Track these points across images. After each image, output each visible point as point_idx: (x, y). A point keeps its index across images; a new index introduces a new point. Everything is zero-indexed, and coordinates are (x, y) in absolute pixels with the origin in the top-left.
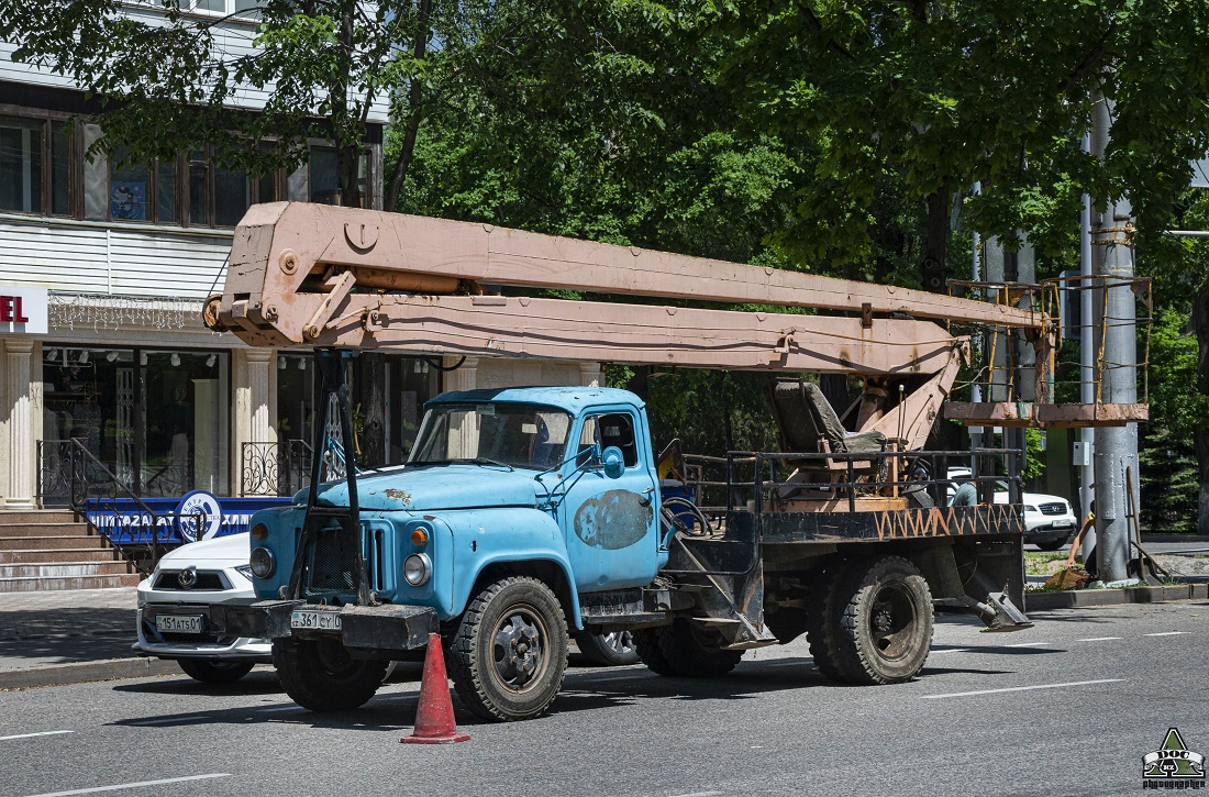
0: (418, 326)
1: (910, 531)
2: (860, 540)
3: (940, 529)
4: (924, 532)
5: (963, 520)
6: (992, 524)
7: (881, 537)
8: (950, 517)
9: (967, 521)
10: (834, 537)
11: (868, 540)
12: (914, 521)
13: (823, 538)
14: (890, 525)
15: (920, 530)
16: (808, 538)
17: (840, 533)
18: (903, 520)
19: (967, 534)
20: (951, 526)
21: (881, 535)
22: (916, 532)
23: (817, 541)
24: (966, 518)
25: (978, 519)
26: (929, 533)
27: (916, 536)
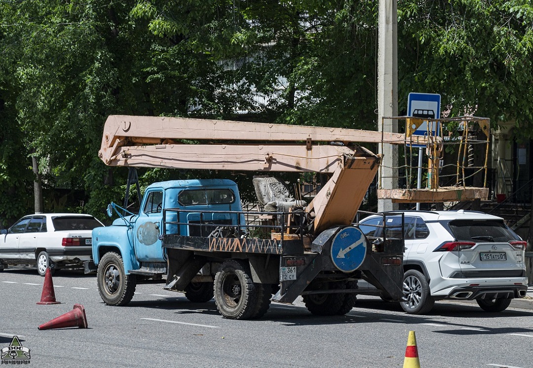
0: (140, 157)
1: (224, 248)
2: (201, 250)
3: (238, 249)
4: (230, 249)
5: (250, 245)
6: (263, 249)
7: (210, 250)
8: (243, 243)
9: (251, 246)
10: (192, 248)
11: (204, 250)
12: (227, 244)
13: (187, 248)
14: (215, 245)
15: (228, 248)
16: (180, 247)
17: (194, 246)
18: (222, 243)
19: (250, 252)
20: (244, 247)
21: (210, 248)
22: (226, 249)
23: (184, 248)
24: (251, 244)
25: (257, 245)
26: (232, 250)
27: (226, 251)
